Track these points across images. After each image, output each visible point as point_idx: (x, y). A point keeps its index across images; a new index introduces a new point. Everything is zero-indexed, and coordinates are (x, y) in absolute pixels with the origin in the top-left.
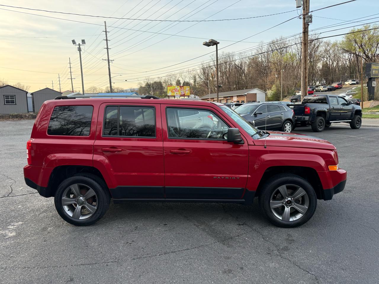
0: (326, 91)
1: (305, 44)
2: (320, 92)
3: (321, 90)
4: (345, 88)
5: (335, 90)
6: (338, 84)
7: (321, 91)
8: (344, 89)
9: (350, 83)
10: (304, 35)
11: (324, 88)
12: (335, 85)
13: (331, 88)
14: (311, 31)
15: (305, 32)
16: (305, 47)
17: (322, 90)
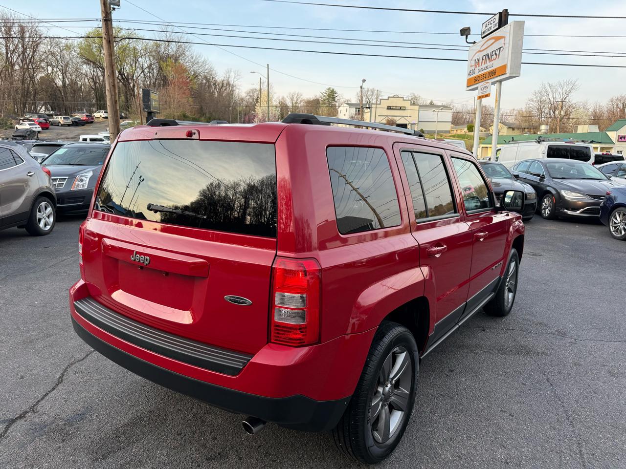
0: (69, 125)
1: (109, 41)
2: (59, 126)
3: (59, 122)
4: (98, 123)
5: (83, 125)
6: (87, 116)
7: (60, 124)
8: (98, 125)
9: (103, 116)
10: (105, 24)
11: (66, 121)
12: (81, 116)
13: (77, 120)
14: (116, 21)
15: (107, 19)
16: (111, 48)
17: (62, 123)
